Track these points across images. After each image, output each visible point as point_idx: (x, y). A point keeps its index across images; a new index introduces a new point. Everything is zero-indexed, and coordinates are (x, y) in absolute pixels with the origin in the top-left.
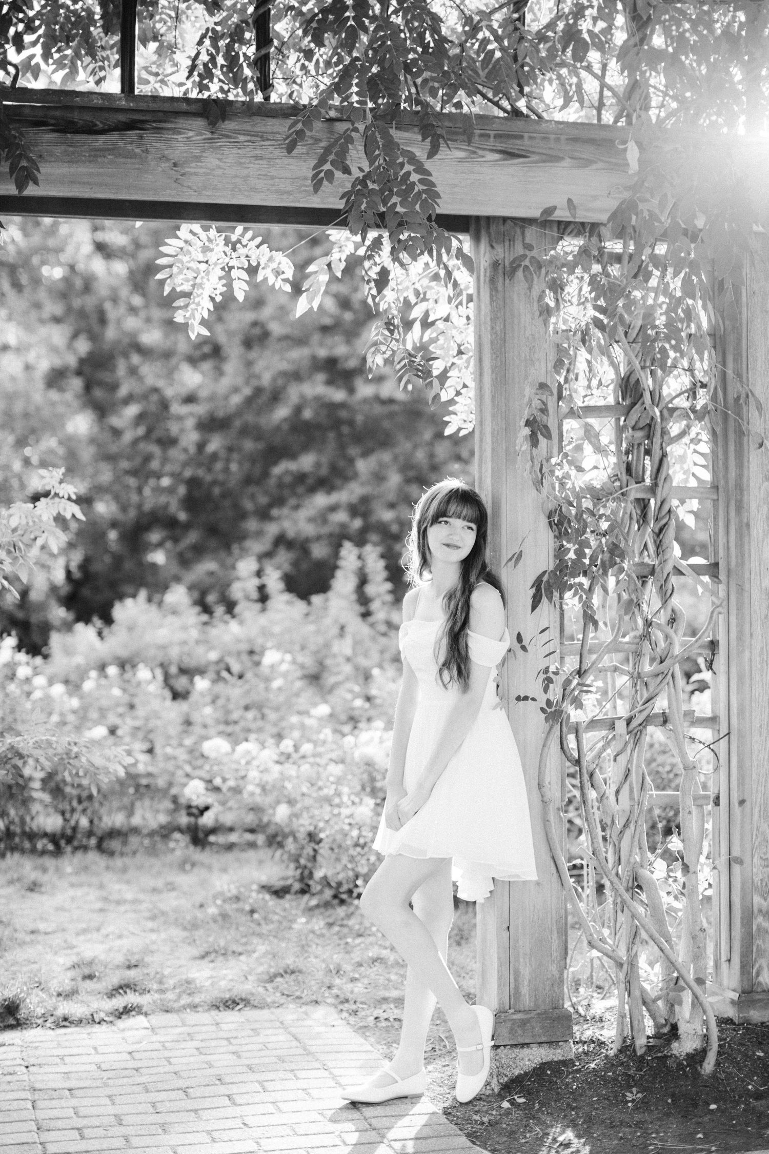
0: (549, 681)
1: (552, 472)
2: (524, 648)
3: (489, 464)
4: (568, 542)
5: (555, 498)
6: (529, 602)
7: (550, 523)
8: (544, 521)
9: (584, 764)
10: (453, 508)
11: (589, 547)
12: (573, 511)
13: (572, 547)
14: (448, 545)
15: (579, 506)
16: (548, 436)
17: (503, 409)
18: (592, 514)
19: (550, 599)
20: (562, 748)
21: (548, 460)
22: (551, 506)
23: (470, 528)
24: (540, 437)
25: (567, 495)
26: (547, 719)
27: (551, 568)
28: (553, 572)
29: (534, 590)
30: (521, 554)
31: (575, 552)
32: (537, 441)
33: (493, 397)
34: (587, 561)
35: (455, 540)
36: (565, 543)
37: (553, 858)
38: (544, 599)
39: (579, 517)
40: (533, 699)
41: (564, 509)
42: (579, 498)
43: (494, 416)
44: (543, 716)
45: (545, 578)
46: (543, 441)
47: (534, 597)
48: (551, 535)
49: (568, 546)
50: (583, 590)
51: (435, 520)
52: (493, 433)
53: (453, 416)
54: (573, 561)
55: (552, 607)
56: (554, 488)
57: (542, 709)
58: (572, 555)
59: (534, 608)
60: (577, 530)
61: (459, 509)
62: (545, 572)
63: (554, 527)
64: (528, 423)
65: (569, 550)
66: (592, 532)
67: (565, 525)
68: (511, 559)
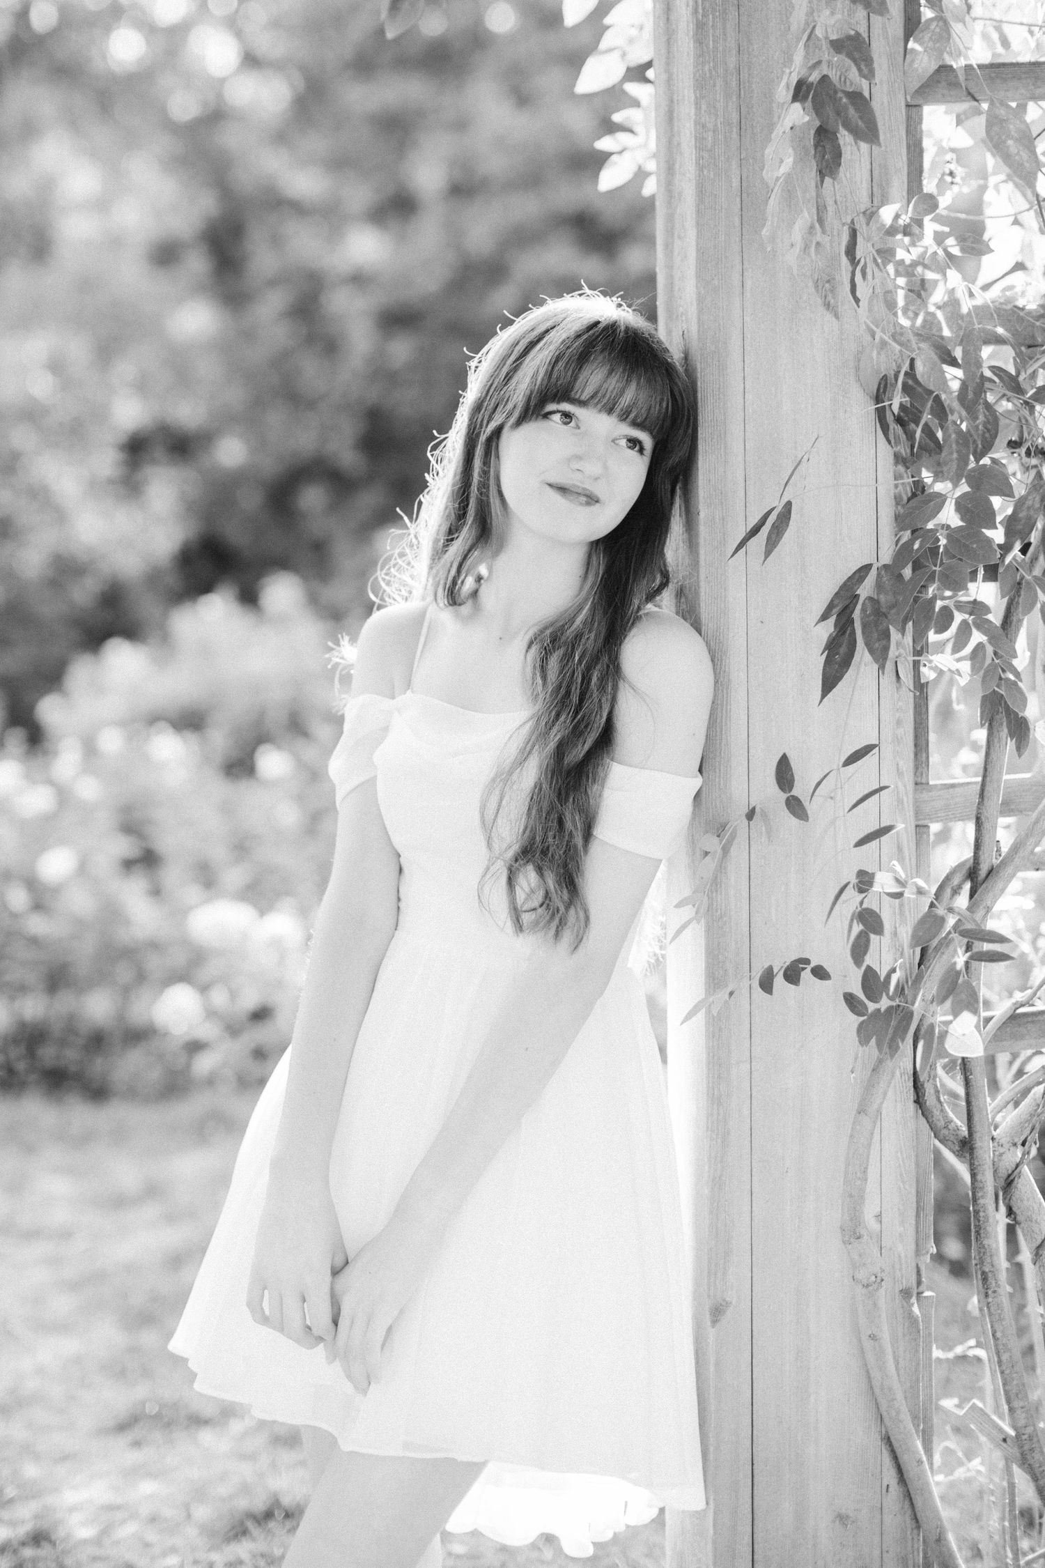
0: (870, 921)
1: (886, 254)
2: (796, 807)
3: (691, 234)
4: (938, 476)
5: (898, 335)
6: (817, 662)
7: (881, 414)
8: (861, 411)
9: (985, 1151)
10: (594, 377)
11: (1006, 491)
12: (954, 377)
13: (950, 490)
14: (562, 490)
15: (971, 363)
16: (868, 132)
17: (732, 61)
18: (1013, 385)
19: (880, 654)
20: (919, 1101)
21: (871, 215)
22: (883, 362)
23: (634, 443)
24: (845, 138)
25: (930, 321)
26: (864, 1033)
27: (886, 557)
28: (892, 570)
29: (829, 627)
30: (786, 513)
31: (962, 506)
32: (838, 155)
33: (700, 26)
34: (997, 535)
35: (585, 475)
36: (926, 476)
37: (888, 1440)
38: (862, 654)
39: (973, 393)
40: (820, 973)
41: (920, 367)
42: (972, 339)
43: (701, 84)
44: (854, 1020)
45: (866, 590)
46: (854, 152)
47: (832, 646)
48: (885, 453)
49: (940, 487)
50: (983, 625)
51: (534, 409)
52: (700, 141)
53: (622, 137)
54: (952, 533)
55: (888, 679)
56: (891, 305)
57: (850, 999)
58: (949, 516)
59: (829, 683)
60: (964, 439)
61: (614, 383)
62: (866, 569)
63: (895, 428)
64: (801, 91)
65: (940, 499)
66: (1013, 445)
67: (927, 417)
68: (755, 531)
